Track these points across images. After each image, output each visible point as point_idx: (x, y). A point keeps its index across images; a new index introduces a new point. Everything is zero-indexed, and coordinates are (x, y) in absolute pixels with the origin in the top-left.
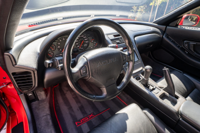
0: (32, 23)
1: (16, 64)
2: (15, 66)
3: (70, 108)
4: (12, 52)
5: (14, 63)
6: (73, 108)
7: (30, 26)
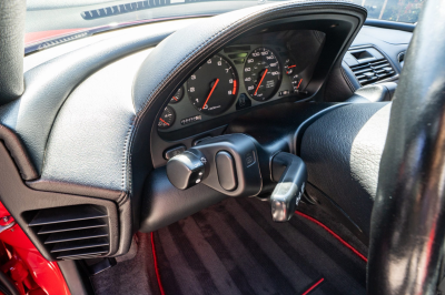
0: (97, 8)
1: (38, 177)
2: (35, 184)
3: (204, 276)
4: (19, 117)
5: (29, 173)
6: (214, 276)
7: (87, 16)
